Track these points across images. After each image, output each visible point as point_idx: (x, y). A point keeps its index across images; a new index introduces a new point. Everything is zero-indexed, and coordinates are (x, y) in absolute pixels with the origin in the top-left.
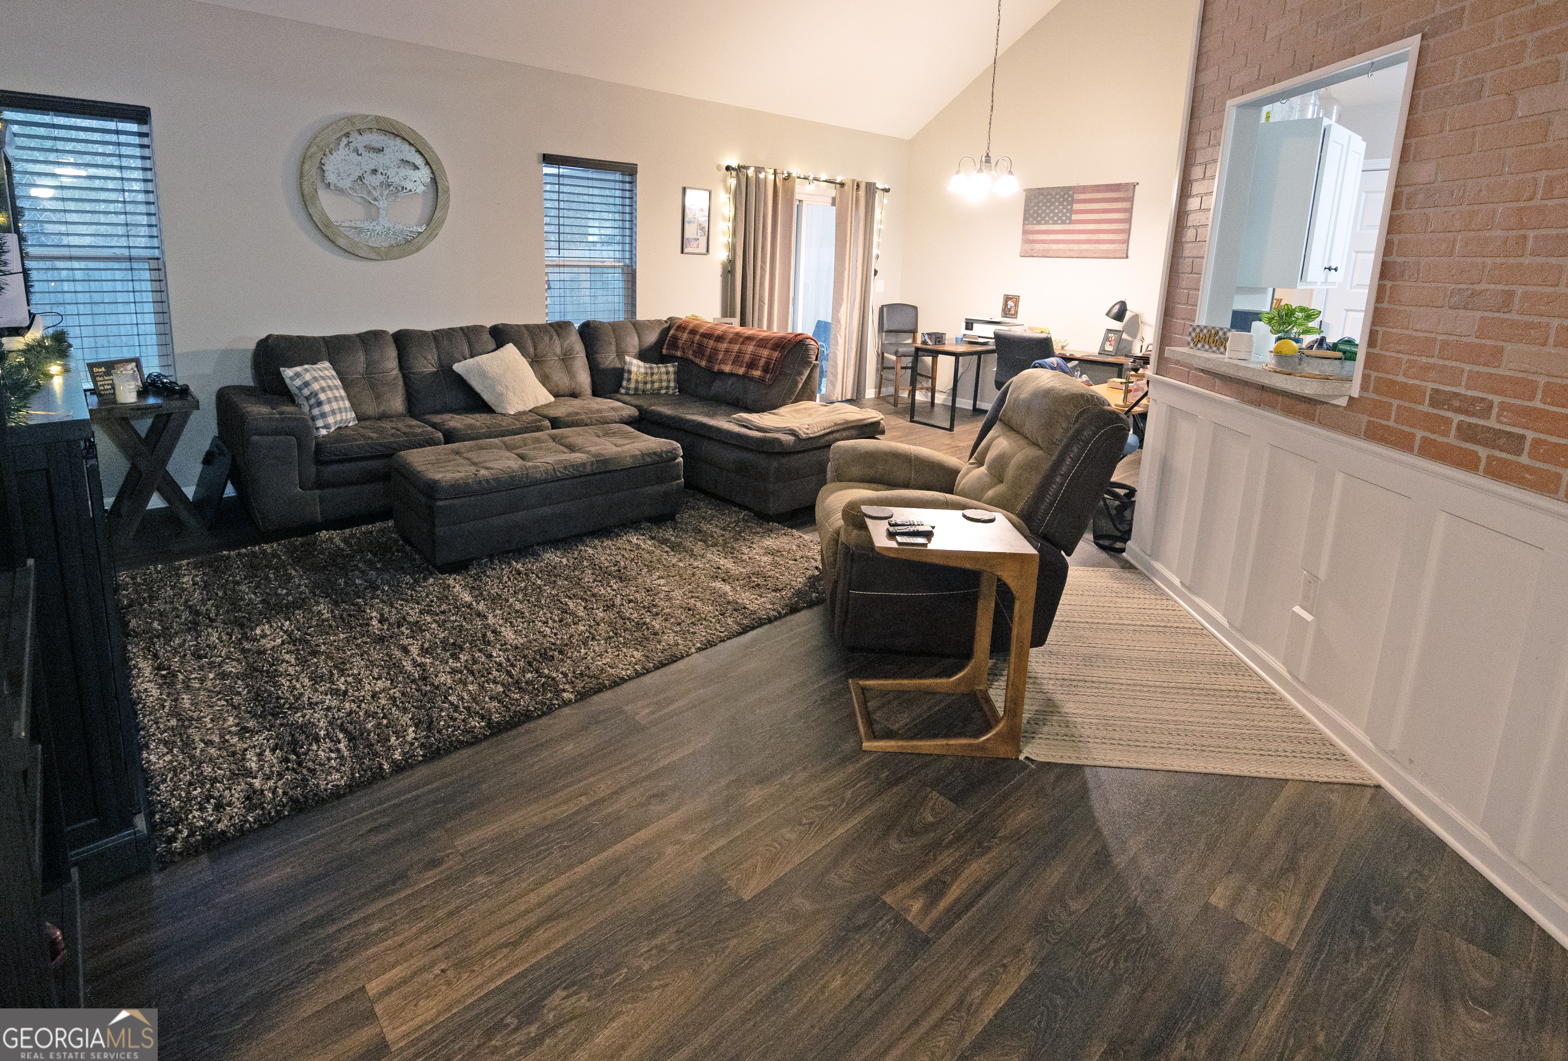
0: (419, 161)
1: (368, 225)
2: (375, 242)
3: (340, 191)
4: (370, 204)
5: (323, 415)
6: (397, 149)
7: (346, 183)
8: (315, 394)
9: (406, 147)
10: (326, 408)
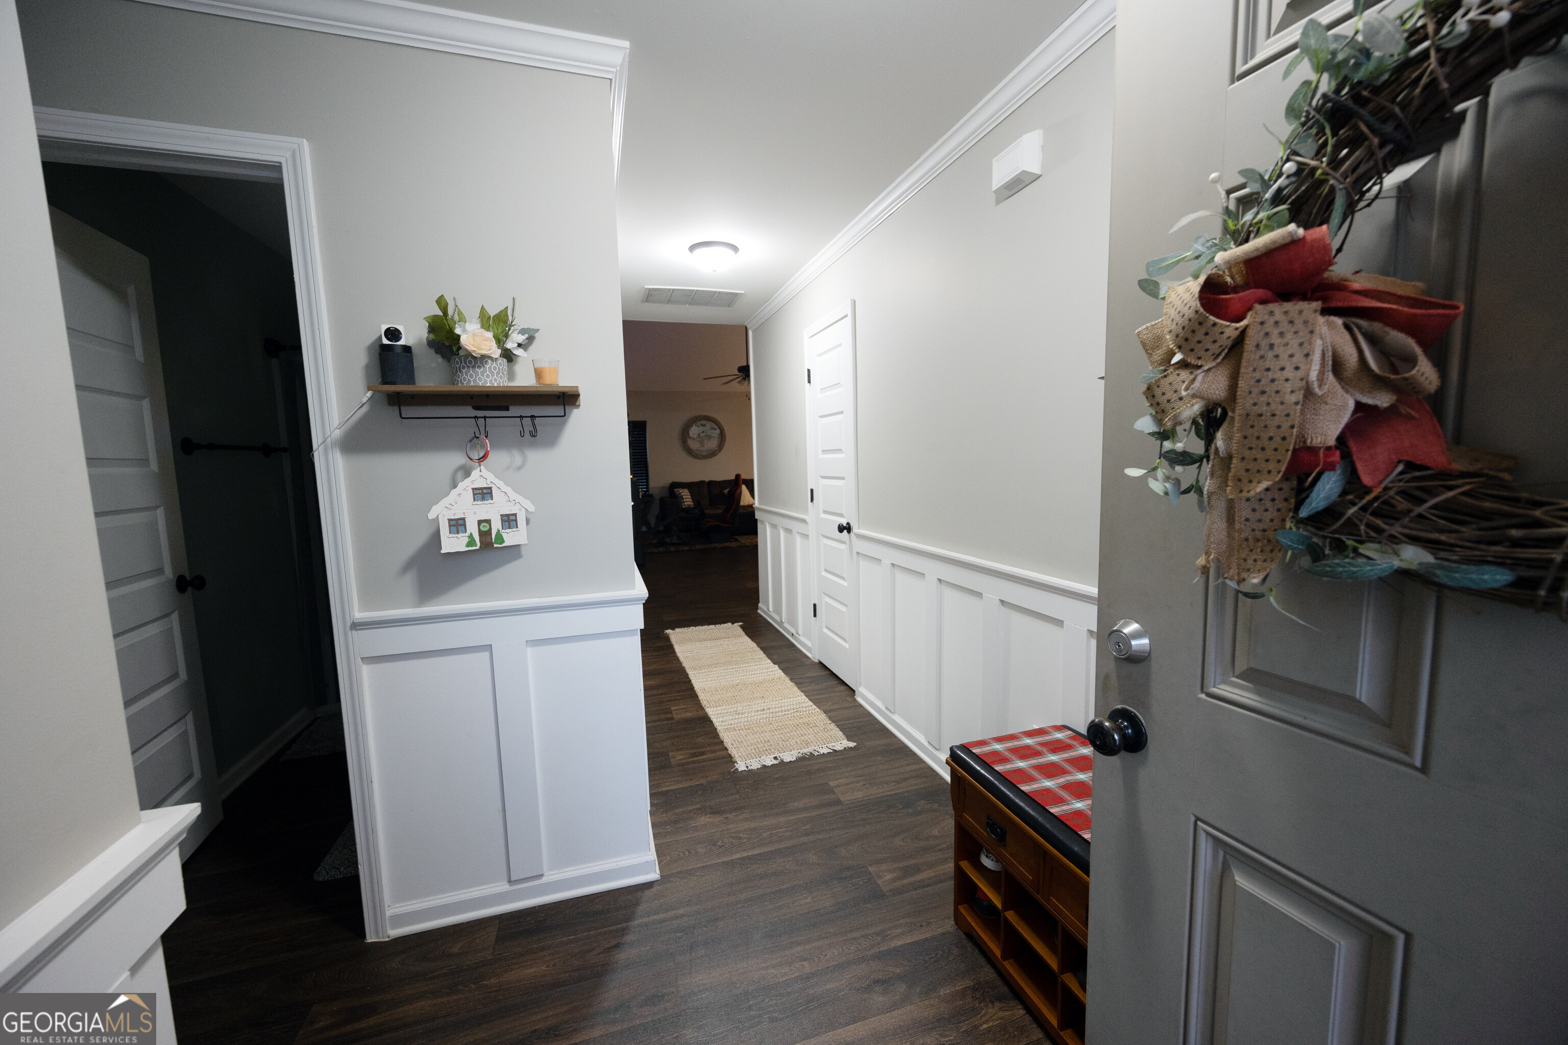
0: (716, 427)
1: (701, 449)
2: (703, 454)
3: (694, 439)
4: (702, 443)
5: (684, 502)
6: (709, 425)
7: (695, 436)
8: (682, 496)
9: (713, 424)
10: (685, 500)
